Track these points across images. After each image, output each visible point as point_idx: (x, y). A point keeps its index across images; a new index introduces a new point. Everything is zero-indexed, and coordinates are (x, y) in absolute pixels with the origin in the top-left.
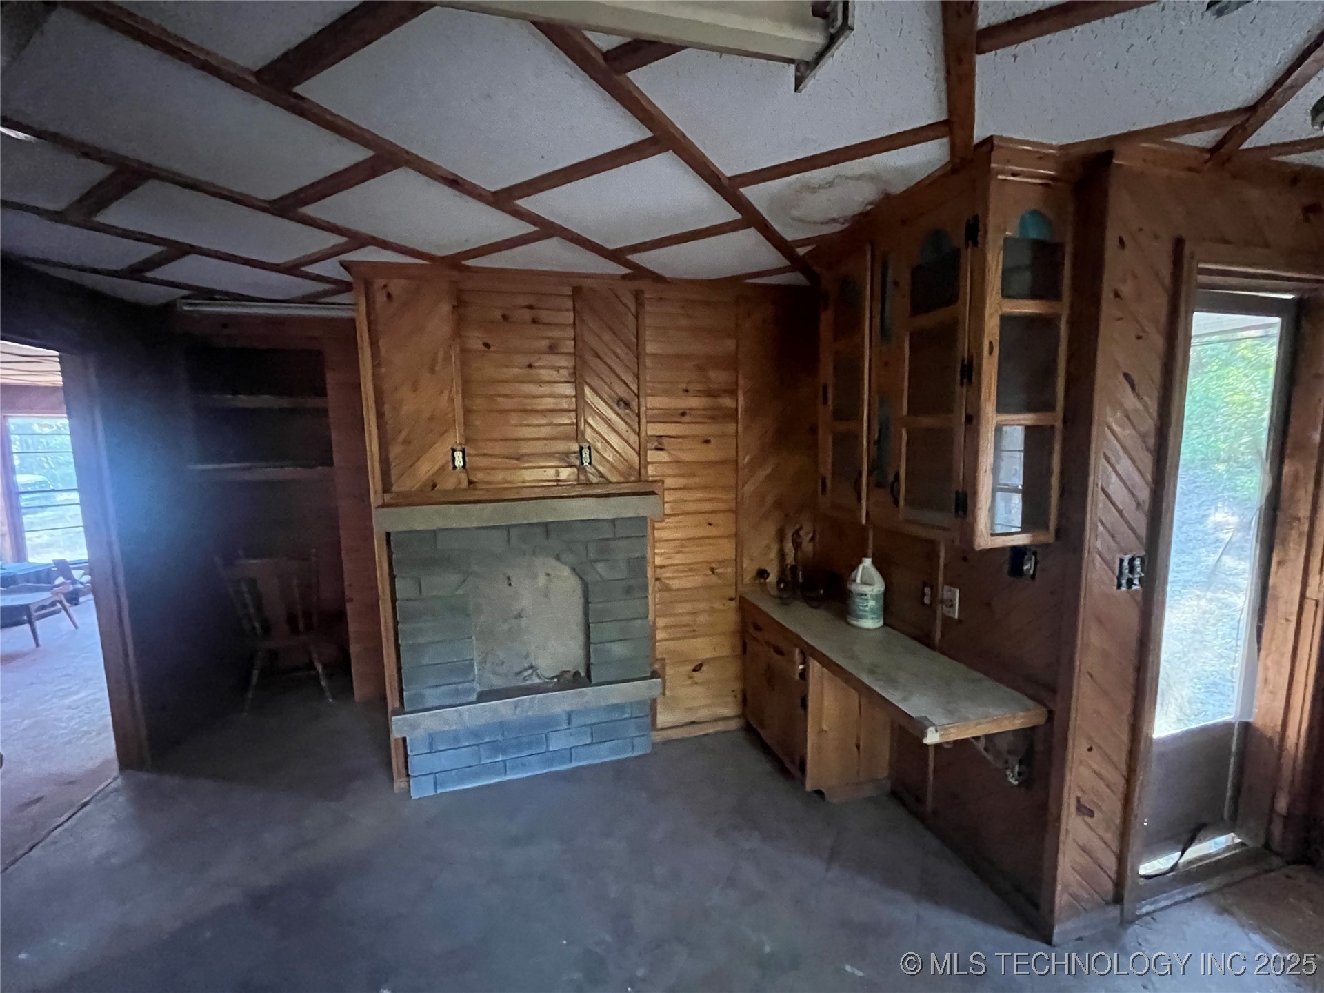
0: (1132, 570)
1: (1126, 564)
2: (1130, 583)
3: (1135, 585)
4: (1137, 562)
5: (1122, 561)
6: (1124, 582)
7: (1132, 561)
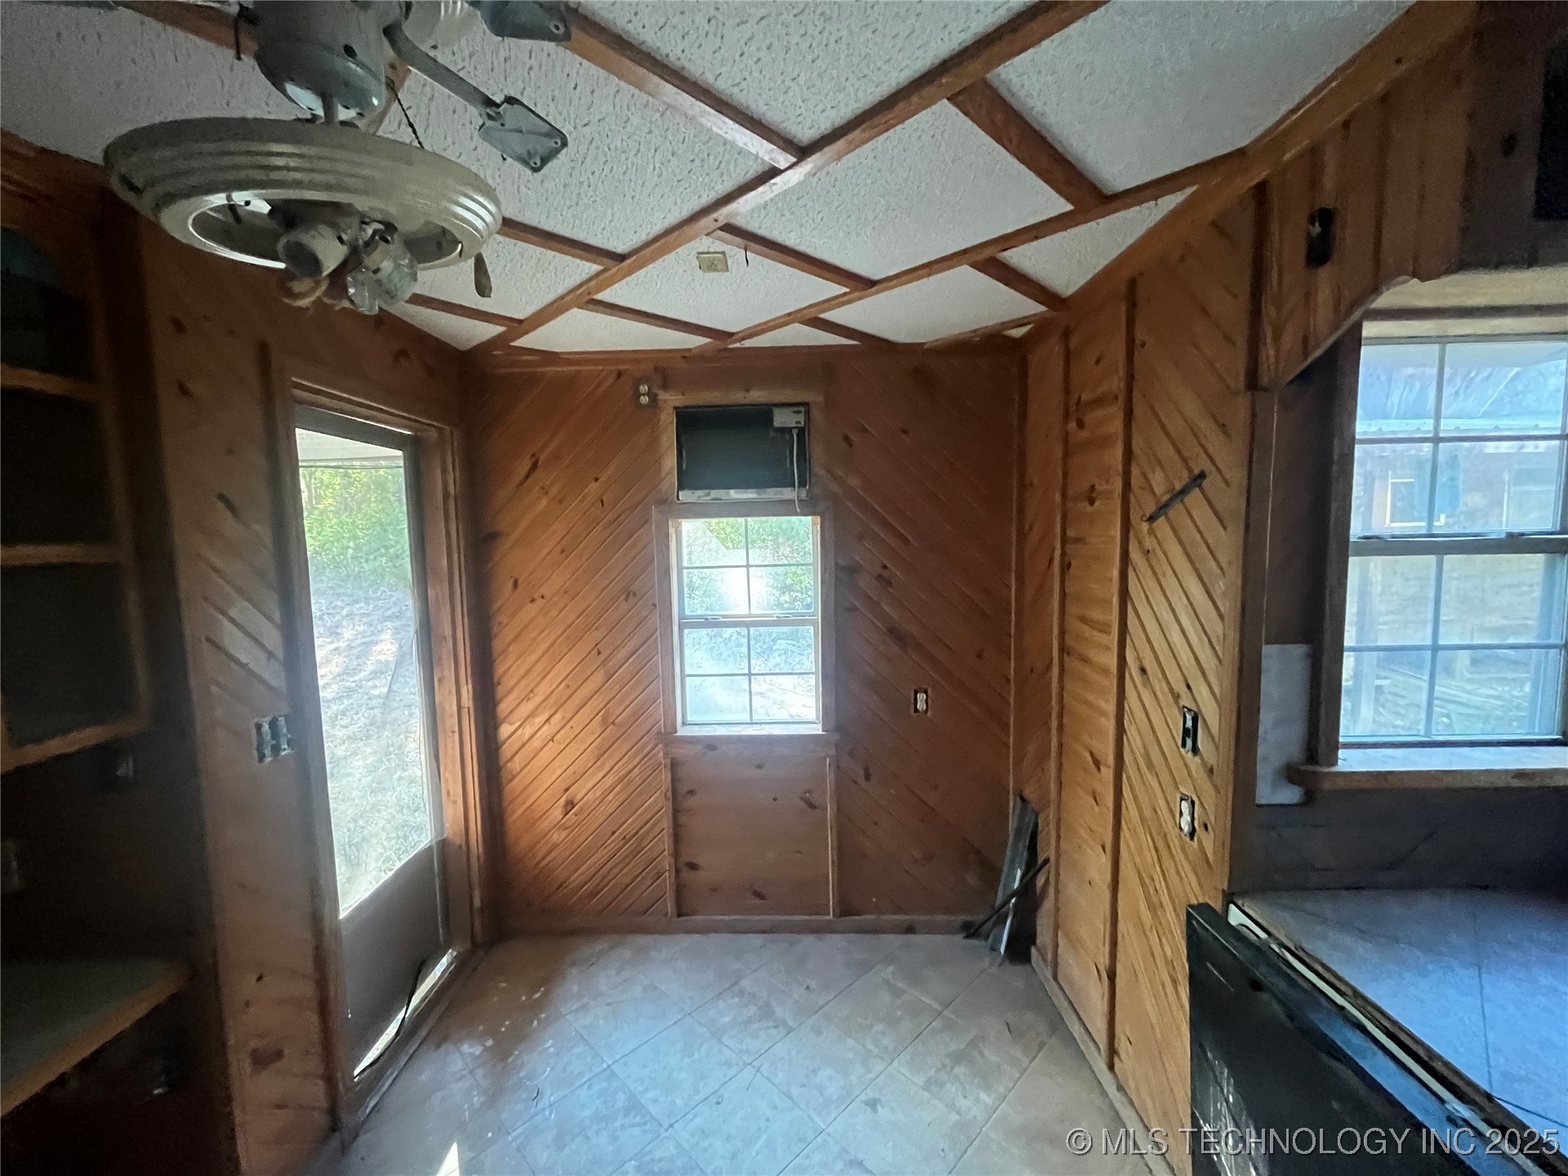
0: (275, 734)
1: (266, 727)
2: (276, 749)
3: (285, 750)
4: (282, 721)
5: (259, 727)
6: (268, 751)
7: (273, 724)
